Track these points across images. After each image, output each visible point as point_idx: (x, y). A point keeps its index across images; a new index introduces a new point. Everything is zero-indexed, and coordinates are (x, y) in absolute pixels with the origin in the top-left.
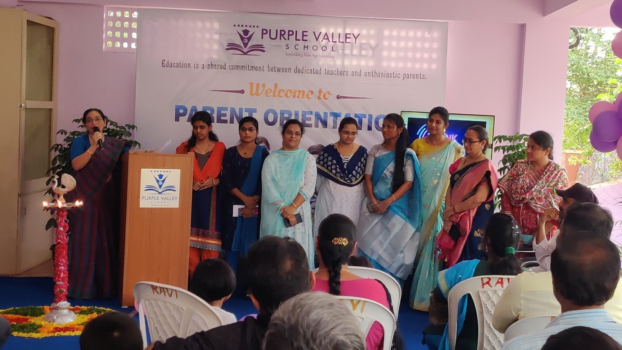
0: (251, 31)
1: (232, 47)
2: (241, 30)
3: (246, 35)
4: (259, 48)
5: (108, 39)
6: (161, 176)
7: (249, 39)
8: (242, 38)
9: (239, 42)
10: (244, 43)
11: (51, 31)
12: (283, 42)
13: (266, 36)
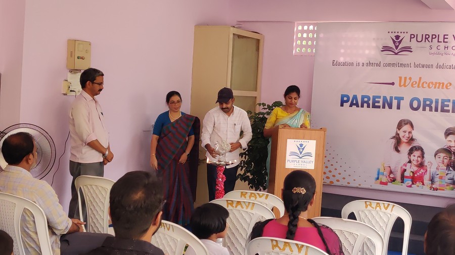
0: (402, 36)
1: (386, 49)
2: (393, 36)
3: (397, 39)
4: (408, 49)
5: (297, 46)
6: (301, 145)
7: (400, 42)
8: (394, 42)
9: (391, 45)
10: (396, 46)
11: (258, 42)
12: (427, 44)
13: (414, 40)
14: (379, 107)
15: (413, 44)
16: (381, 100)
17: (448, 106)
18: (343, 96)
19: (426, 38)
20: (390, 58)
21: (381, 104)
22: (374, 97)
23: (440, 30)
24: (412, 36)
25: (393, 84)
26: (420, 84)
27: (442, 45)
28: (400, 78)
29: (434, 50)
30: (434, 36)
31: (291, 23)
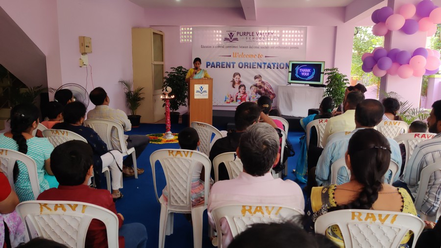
0: (233, 33)
1: (226, 39)
2: (229, 33)
3: (231, 35)
4: (236, 39)
5: (182, 38)
6: (201, 87)
7: (232, 36)
8: (230, 36)
9: (229, 37)
10: (231, 38)
11: (162, 36)
12: (245, 37)
13: (239, 35)
14: (224, 67)
15: (239, 37)
16: (225, 64)
17: (255, 65)
18: (207, 63)
19: (244, 34)
20: (228, 44)
21: (225, 66)
22: (222, 63)
23: (251, 30)
24: (238, 33)
25: (230, 56)
26: (243, 55)
27: (252, 37)
28: (234, 53)
29: (248, 39)
30: (248, 33)
31: (178, 27)
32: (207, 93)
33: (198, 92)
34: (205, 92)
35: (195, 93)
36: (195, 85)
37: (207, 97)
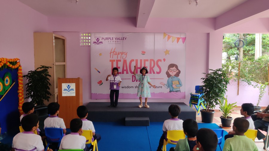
32: (75, 91)
33: (65, 90)
34: (72, 90)
35: (63, 91)
36: (63, 84)
37: (74, 95)
